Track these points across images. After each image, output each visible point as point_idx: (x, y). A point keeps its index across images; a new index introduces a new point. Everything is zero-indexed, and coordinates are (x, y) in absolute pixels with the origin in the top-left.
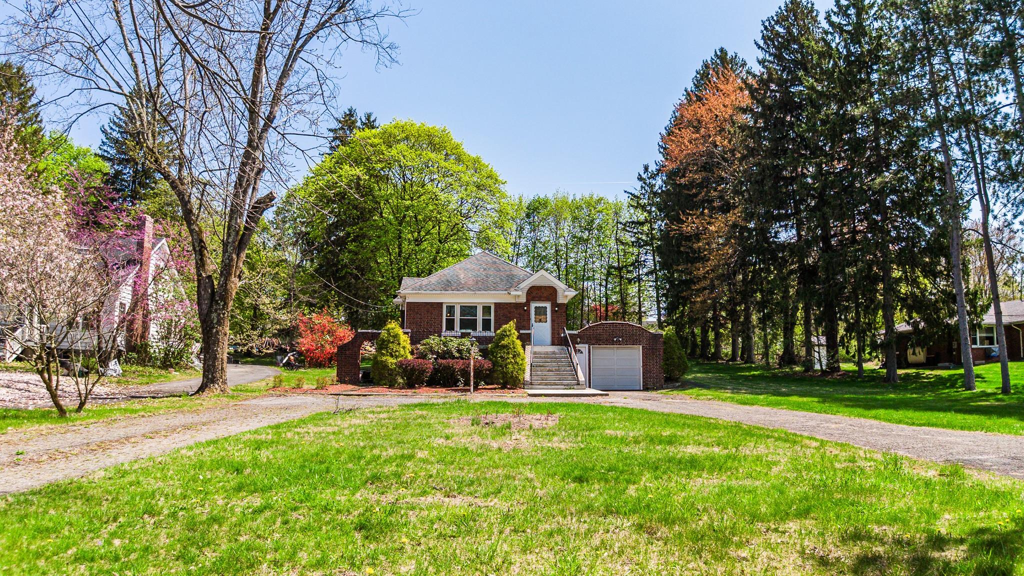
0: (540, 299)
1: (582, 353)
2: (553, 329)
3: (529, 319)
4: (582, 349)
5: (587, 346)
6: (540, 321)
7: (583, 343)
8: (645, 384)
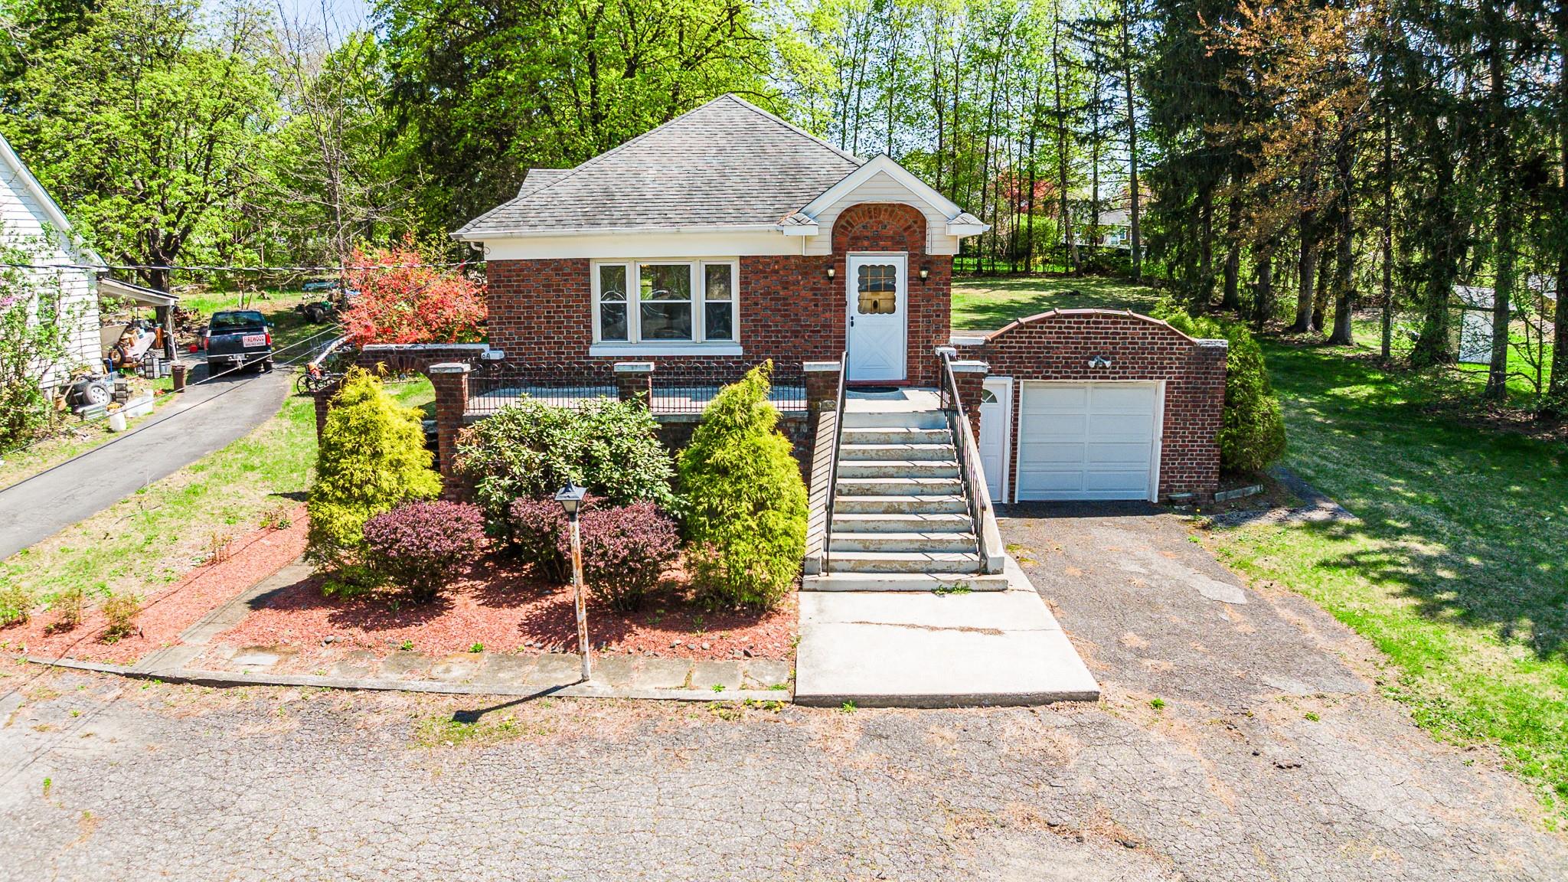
0: (875, 243)
1: (994, 400)
2: (912, 334)
3: (842, 304)
4: (994, 392)
5: (1009, 381)
6: (876, 307)
7: (999, 374)
8: (1166, 488)
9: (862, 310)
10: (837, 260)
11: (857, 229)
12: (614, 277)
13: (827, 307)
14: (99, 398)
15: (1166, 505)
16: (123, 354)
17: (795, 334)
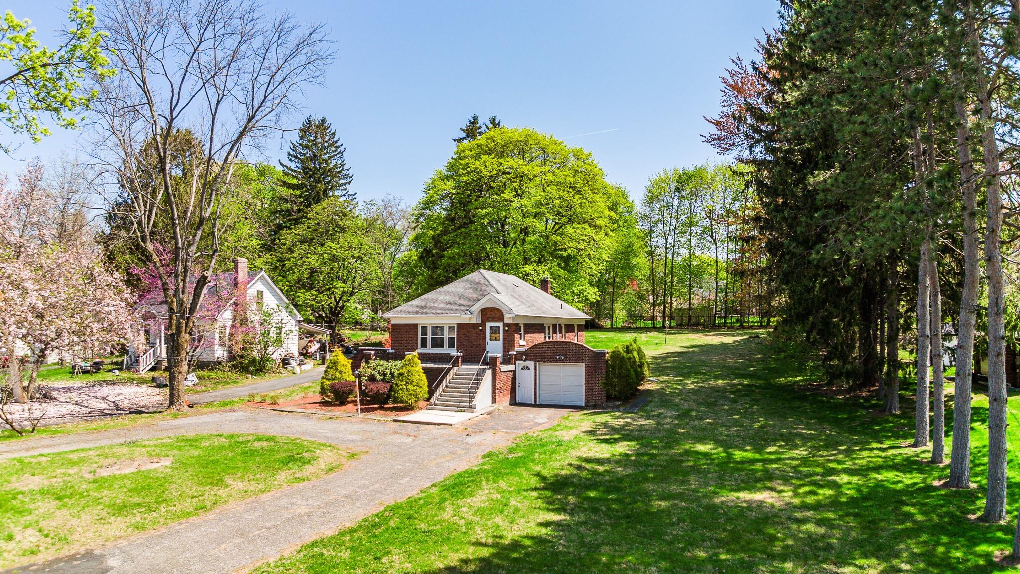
0: (493, 319)
1: (529, 369)
2: (504, 347)
3: (485, 338)
4: (530, 366)
5: (533, 363)
6: (494, 339)
7: (530, 360)
8: (587, 401)
9: (490, 340)
10: (483, 324)
11: (488, 315)
12: (424, 328)
13: (480, 339)
14: (293, 363)
15: (587, 407)
16: (307, 351)
17: (471, 347)
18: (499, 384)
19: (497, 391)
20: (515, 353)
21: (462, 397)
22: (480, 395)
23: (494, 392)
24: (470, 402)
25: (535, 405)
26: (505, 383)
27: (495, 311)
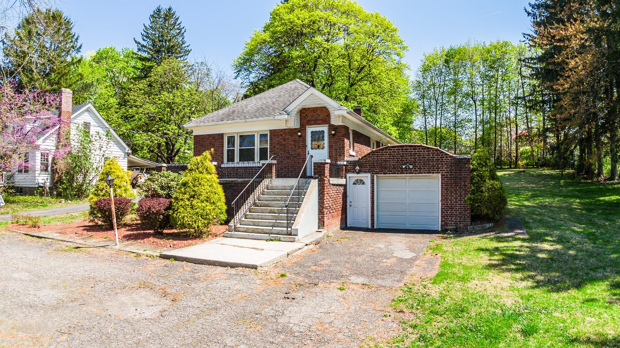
0: (316, 122)
1: (364, 183)
3: (304, 146)
4: (364, 180)
5: (369, 175)
6: (317, 147)
7: (365, 172)
8: (444, 224)
9: (312, 149)
10: (302, 129)
11: (309, 118)
12: (231, 140)
13: (299, 147)
15: (444, 231)
16: (137, 181)
17: (288, 158)
18: (327, 202)
19: (325, 210)
20: (345, 163)
21: (276, 218)
22: (303, 215)
23: (321, 212)
24: (289, 225)
25: (373, 230)
26: (335, 201)
27: (319, 112)
